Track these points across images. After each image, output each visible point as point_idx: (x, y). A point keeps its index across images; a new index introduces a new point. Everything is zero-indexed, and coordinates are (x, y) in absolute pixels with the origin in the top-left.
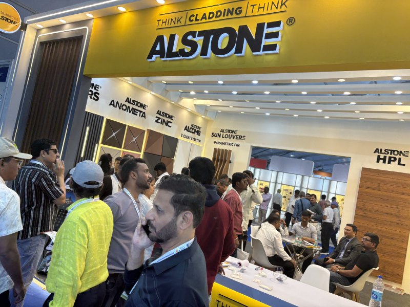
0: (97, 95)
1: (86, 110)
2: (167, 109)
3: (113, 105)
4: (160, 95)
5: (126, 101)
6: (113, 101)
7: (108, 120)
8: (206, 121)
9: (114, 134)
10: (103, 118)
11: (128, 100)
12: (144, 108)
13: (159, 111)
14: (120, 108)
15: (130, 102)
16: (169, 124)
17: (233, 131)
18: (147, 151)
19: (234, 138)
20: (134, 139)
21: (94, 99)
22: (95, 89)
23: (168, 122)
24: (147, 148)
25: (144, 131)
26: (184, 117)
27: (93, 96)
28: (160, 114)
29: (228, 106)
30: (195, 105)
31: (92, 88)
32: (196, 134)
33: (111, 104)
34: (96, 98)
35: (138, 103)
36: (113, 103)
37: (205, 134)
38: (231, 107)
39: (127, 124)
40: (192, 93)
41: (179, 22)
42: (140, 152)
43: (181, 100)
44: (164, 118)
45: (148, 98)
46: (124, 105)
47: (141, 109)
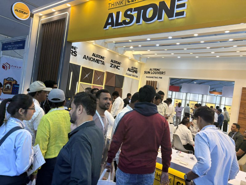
0: (75, 53)
1: (70, 62)
2: (117, 58)
3: (85, 58)
4: (112, 50)
5: (92, 56)
6: (85, 56)
7: (83, 67)
8: (141, 64)
9: (87, 76)
10: (80, 66)
11: (94, 55)
12: (103, 59)
13: (112, 60)
14: (89, 60)
15: (95, 56)
16: (119, 68)
17: (157, 70)
18: (106, 85)
19: (158, 73)
20: (99, 78)
21: (74, 55)
22: (74, 49)
23: (118, 66)
24: (106, 83)
25: (104, 73)
26: (127, 63)
27: (73, 54)
28: (113, 62)
29: (154, 54)
30: (134, 55)
31: (72, 49)
32: (135, 72)
33: (84, 58)
34: (75, 55)
35: (100, 56)
36: (85, 57)
37: (140, 72)
38: (156, 54)
39: (94, 69)
40: (131, 47)
41: (122, 4)
42: (103, 85)
43: (125, 52)
44: (116, 64)
45: (105, 53)
46: (91, 58)
47: (102, 60)
